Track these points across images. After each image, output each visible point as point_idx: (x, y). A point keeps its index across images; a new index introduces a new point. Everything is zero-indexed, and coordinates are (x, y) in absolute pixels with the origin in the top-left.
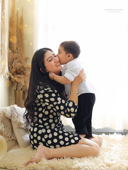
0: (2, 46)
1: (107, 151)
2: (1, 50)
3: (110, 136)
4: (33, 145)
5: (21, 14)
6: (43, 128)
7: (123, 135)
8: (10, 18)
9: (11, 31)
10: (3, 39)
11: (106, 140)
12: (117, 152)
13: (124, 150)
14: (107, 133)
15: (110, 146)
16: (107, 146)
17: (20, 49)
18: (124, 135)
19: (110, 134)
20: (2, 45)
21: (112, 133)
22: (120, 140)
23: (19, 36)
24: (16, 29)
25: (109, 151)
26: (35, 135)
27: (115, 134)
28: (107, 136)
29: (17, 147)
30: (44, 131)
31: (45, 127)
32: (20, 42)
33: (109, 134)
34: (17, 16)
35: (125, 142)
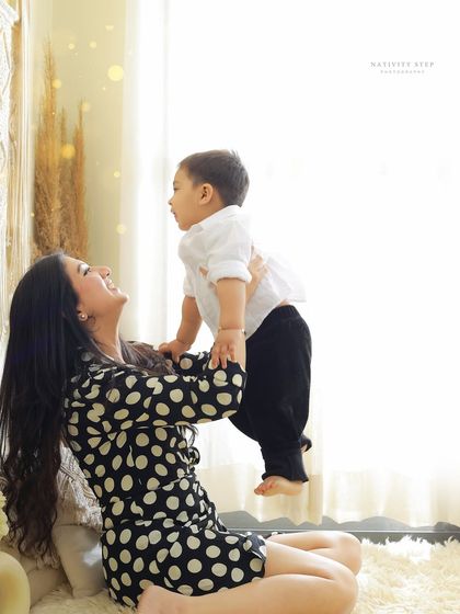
0: (11, 235)
1: (381, 604)
2: (9, 249)
3: (391, 547)
4: (120, 594)
5: (77, 123)
6: (151, 528)
7: (433, 543)
8: (39, 136)
9: (39, 182)
10: (15, 209)
11: (375, 561)
12: (416, 606)
13: (441, 600)
14: (378, 538)
15: (392, 586)
16: (381, 586)
17: (71, 244)
18: (438, 545)
19: (390, 541)
20: (10, 232)
21: (396, 537)
22: (427, 561)
23: (68, 197)
24: (58, 177)
25: (390, 605)
26: (125, 556)
27: (406, 539)
28: (379, 546)
29: (62, 592)
30: (155, 536)
31: (158, 525)
32: (73, 218)
33: (387, 541)
34: (63, 128)
35: (442, 571)
